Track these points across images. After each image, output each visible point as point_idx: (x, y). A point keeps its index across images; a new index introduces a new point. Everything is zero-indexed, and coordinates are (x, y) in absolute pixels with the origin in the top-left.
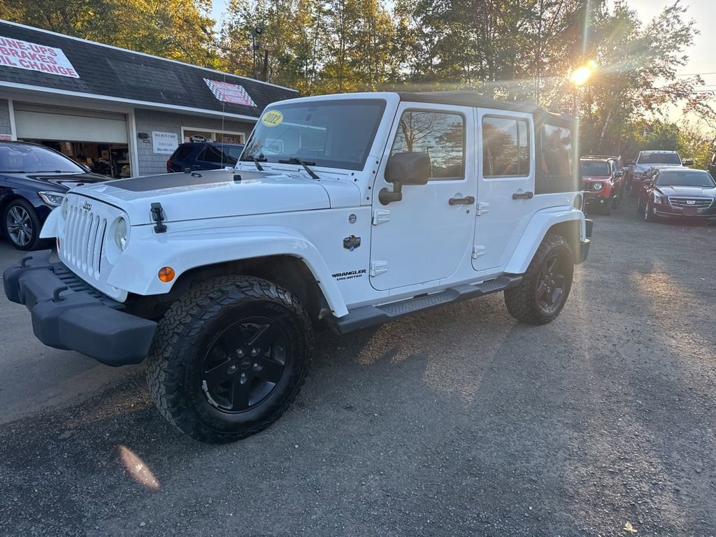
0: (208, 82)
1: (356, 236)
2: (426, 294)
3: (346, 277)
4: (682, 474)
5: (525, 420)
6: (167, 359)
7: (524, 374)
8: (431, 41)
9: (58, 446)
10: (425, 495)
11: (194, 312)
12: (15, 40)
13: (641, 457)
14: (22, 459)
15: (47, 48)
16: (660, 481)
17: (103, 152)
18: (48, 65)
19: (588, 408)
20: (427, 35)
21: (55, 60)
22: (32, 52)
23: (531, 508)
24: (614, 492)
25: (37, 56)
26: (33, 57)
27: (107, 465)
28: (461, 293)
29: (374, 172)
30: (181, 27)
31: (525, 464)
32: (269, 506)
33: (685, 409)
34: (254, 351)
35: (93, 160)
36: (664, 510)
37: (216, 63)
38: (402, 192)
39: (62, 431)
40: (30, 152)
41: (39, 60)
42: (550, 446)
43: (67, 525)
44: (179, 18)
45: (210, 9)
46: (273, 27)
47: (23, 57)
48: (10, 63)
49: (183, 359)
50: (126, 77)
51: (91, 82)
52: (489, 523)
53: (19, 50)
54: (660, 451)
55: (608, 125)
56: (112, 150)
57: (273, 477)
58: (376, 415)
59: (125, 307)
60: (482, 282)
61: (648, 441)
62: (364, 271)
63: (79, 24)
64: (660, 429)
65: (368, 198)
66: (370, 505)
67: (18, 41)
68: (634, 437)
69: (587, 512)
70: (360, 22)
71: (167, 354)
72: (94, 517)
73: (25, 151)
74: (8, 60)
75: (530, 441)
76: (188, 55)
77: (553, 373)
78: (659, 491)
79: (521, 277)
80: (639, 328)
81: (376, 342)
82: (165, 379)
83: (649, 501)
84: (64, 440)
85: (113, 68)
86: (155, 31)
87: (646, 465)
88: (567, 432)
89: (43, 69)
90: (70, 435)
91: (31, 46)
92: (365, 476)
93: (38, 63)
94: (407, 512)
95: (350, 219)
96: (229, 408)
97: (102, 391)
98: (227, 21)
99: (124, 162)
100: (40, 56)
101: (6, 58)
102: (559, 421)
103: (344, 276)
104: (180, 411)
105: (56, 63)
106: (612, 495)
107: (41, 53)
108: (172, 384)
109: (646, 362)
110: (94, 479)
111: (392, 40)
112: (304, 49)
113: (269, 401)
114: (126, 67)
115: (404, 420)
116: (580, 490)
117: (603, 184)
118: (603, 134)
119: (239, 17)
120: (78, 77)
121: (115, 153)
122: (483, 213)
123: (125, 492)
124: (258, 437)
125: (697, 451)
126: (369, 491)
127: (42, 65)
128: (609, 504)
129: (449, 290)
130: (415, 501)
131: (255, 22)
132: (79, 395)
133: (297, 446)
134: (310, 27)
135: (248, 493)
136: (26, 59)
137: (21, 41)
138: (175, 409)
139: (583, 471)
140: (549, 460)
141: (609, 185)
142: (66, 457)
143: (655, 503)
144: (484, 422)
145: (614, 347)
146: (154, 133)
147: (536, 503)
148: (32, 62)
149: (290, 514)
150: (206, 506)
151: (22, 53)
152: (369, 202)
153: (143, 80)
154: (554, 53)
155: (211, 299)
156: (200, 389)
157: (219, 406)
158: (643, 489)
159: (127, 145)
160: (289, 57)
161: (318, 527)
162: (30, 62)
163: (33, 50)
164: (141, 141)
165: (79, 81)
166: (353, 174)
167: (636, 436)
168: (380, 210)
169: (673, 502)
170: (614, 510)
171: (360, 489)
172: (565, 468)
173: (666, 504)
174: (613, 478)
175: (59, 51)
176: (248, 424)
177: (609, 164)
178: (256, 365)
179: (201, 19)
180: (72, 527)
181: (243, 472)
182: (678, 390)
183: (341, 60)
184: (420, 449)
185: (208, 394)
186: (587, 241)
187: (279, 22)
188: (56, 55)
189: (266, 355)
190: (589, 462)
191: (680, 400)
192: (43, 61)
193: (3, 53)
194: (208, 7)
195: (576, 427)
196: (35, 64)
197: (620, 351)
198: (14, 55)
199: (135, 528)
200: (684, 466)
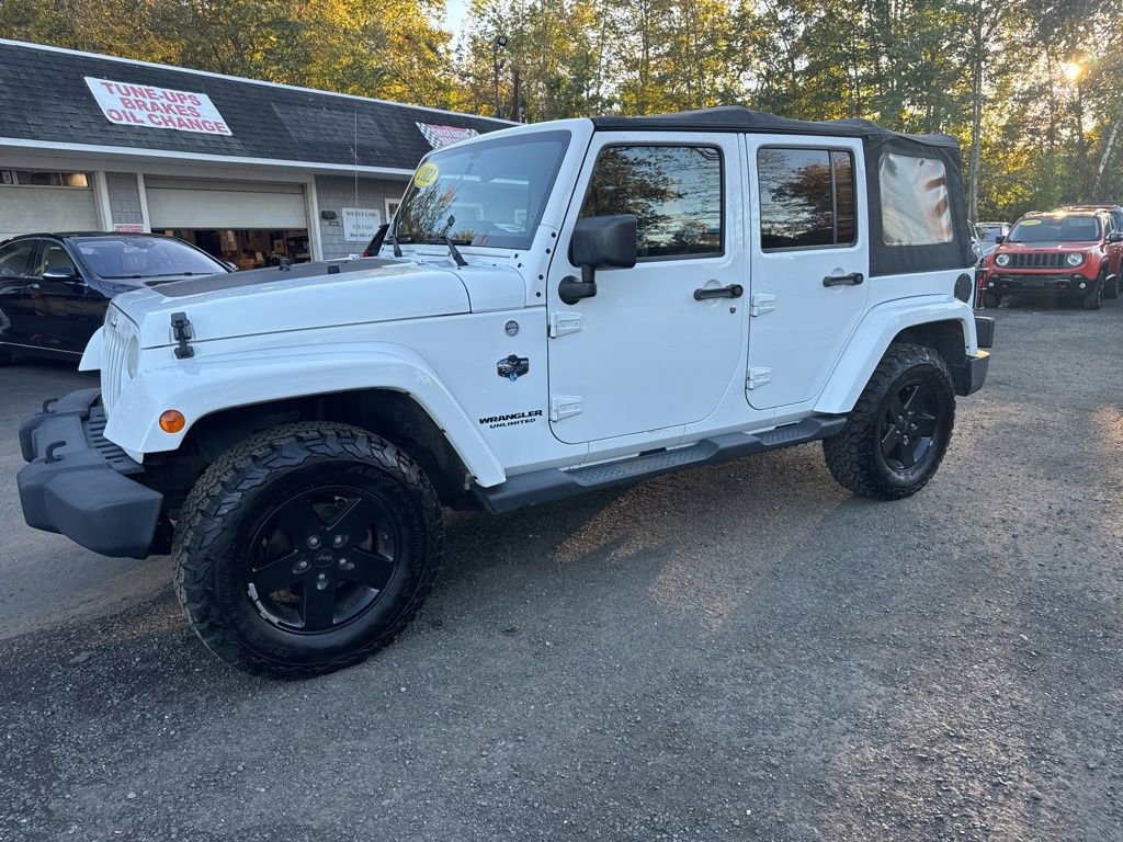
0: (422, 127)
1: (519, 357)
2: (664, 449)
3: (506, 422)
4: (1058, 769)
5: (800, 662)
6: (188, 549)
7: (830, 582)
8: (792, 33)
9: (65, 674)
10: (578, 778)
11: (225, 479)
12: (143, 87)
13: (990, 735)
14: (9, 690)
15: (187, 94)
16: (1010, 779)
17: (276, 242)
18: (188, 120)
19: (923, 645)
20: (784, 23)
21: (198, 111)
22: (166, 102)
23: (749, 812)
24: (913, 794)
25: (173, 107)
26: (168, 109)
27: (118, 704)
28: (722, 446)
29: (548, 251)
30: (400, 47)
31: (770, 737)
32: (325, 780)
33: (1109, 654)
34: (338, 540)
35: (264, 255)
36: (997, 833)
37: (453, 97)
38: (596, 281)
39: (78, 652)
40: (151, 246)
41: (175, 113)
42: (826, 708)
43: (28, 790)
44: (399, 34)
45: (443, 16)
46: (536, 34)
47: (154, 110)
48: (135, 121)
49: (211, 550)
50: (298, 129)
51: (248, 139)
52: (665, 832)
53: (148, 101)
54: (1030, 727)
55: (1111, 152)
56: (288, 240)
57: (349, 735)
58: (548, 643)
59: (143, 470)
60: (773, 427)
61: (1014, 708)
62: (540, 413)
63: (258, 56)
64: (1047, 687)
65: (538, 295)
66: (481, 788)
67: (147, 87)
68: (989, 699)
69: (849, 826)
70: (672, 12)
71: (187, 543)
72: (71, 781)
73: (145, 246)
74: (132, 116)
75: (793, 696)
76: (412, 89)
77: (882, 583)
78: (1001, 798)
79: (845, 420)
80: (1076, 506)
81: (595, 526)
82: (185, 579)
83: (973, 813)
84: (76, 664)
85: (280, 116)
86: (361, 55)
87: (992, 749)
88: (868, 684)
89: (180, 126)
90: (86, 658)
91: (164, 93)
92: (493, 741)
93: (174, 117)
94: (536, 805)
95: (507, 329)
96: (298, 626)
97: (157, 594)
98: (468, 31)
99: (305, 256)
100: (177, 107)
101: (131, 113)
102: (860, 665)
103: (502, 422)
104: (212, 628)
105: (199, 115)
106: (906, 799)
107: (179, 103)
108: (194, 587)
109: (1064, 567)
110: (93, 725)
111: (726, 37)
112: (584, 64)
113: (370, 618)
114: (301, 113)
115: (591, 654)
116: (851, 787)
117: (1085, 255)
118: (1102, 168)
119: (486, 23)
120: (230, 133)
121: (292, 244)
122: (761, 313)
123: (128, 746)
124: (350, 673)
125: (1104, 730)
126: (489, 768)
127: (179, 120)
128: (896, 815)
129: (704, 443)
130: (556, 788)
131: (510, 29)
132: (124, 599)
133: (403, 689)
134: (593, 27)
135: (302, 758)
136: (158, 113)
137: (151, 88)
138: (205, 625)
139: (870, 753)
140: (815, 731)
141: (1097, 256)
142: (68, 689)
143: (985, 819)
144: (725, 661)
145: (1013, 540)
146: (344, 210)
147: (762, 804)
148: (166, 116)
149: (352, 796)
150: (233, 774)
151: (153, 104)
152: (542, 300)
153: (323, 132)
154: (1013, 34)
155: (255, 459)
156: (244, 595)
157: (279, 623)
158: (971, 793)
159: (306, 230)
160: (559, 80)
161: (387, 818)
162: (163, 118)
163: (168, 99)
164: (326, 223)
165: (233, 140)
166: (516, 256)
167: (995, 697)
168: (561, 312)
169: (1021, 819)
170: (901, 825)
171: (475, 761)
172: (838, 747)
173: (1004, 821)
174: (921, 770)
175: (203, 98)
176: (331, 652)
177: (1098, 220)
178: (343, 561)
179: (430, 31)
180: (35, 794)
181: (307, 725)
182: (1109, 618)
183: (644, 76)
184: (599, 702)
185: (259, 604)
186: (982, 354)
187: (545, 26)
188: (199, 104)
189: (363, 547)
190: (887, 739)
191: (1105, 636)
192: (181, 114)
193: (127, 107)
194: (440, 13)
195: (887, 678)
196: (171, 120)
197: (1023, 547)
198: (140, 108)
199: (119, 801)
200: (1067, 755)
